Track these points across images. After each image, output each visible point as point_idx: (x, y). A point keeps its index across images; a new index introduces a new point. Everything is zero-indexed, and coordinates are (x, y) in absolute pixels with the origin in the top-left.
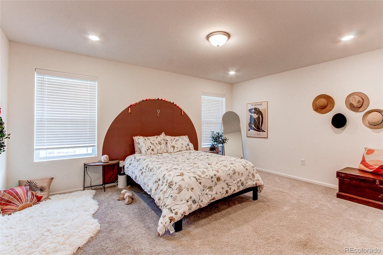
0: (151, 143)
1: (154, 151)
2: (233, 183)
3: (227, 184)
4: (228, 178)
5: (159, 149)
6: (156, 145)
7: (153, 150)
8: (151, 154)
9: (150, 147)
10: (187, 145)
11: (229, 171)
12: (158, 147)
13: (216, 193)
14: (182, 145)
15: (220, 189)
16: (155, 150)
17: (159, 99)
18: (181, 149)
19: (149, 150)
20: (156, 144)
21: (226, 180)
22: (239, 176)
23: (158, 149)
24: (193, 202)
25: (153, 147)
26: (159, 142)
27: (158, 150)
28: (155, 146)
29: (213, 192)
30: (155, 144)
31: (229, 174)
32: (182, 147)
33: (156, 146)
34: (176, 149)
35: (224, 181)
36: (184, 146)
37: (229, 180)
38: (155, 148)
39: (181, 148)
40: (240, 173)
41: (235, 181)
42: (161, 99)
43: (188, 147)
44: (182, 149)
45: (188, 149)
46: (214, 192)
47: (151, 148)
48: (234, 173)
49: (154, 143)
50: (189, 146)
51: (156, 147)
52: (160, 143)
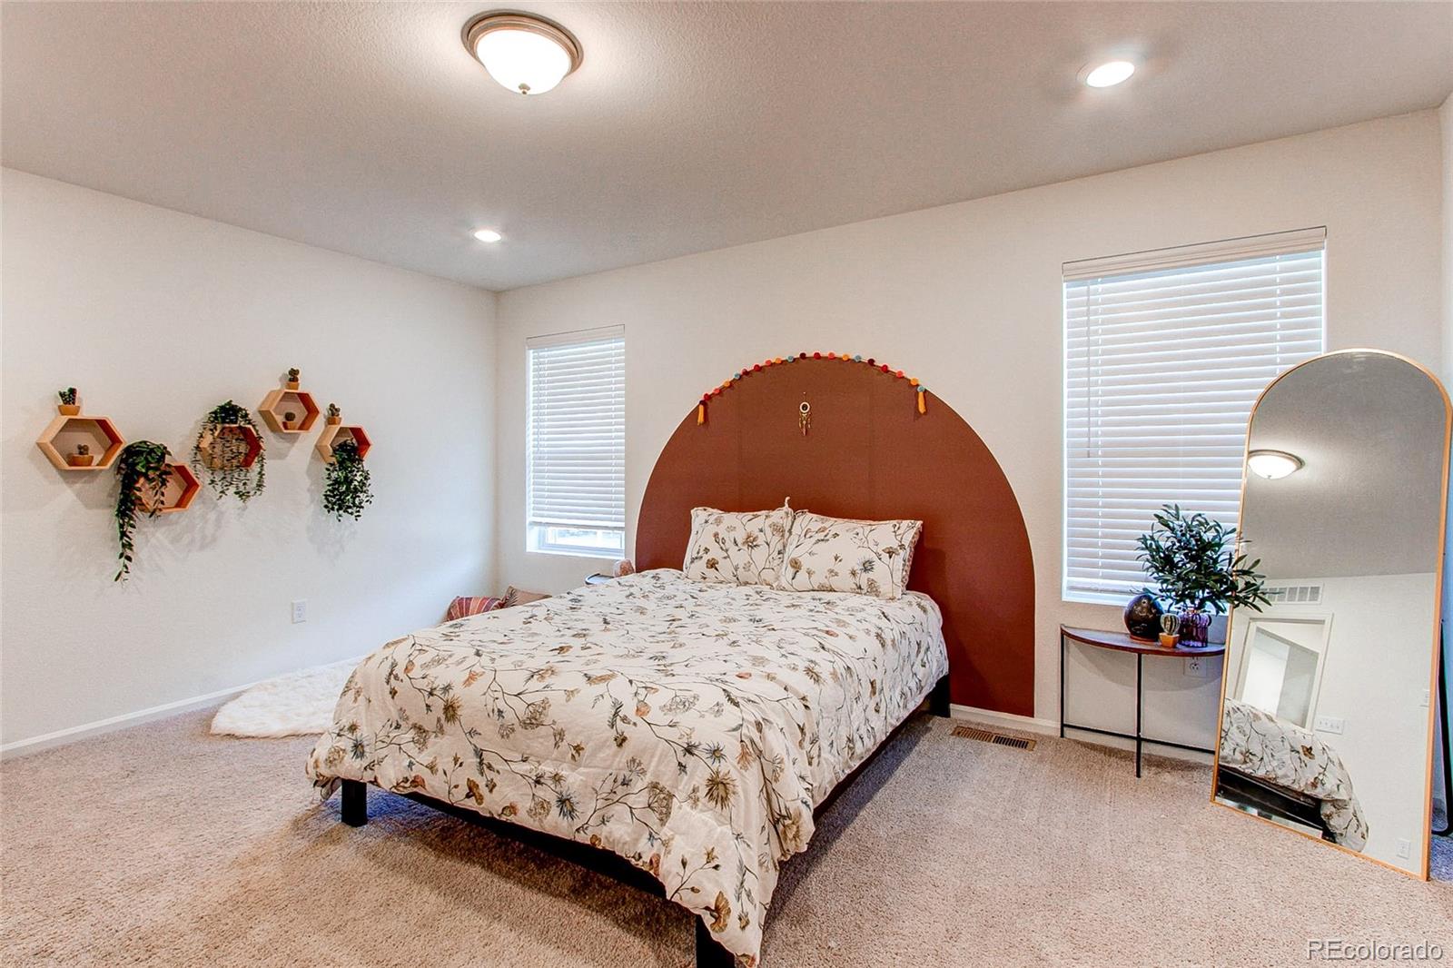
0: (716, 535)
1: (717, 570)
2: (513, 766)
3: (479, 753)
4: (489, 730)
5: (741, 566)
6: (733, 546)
7: (712, 564)
8: (705, 578)
9: (707, 550)
10: (858, 568)
11: (514, 702)
12: (740, 557)
13: (432, 768)
14: (832, 564)
15: (447, 757)
16: (725, 568)
17: (807, 356)
18: (824, 581)
19: (697, 563)
20: (735, 542)
21: (478, 731)
22: (555, 753)
23: (735, 564)
24: (356, 746)
25: (716, 553)
26: (749, 537)
27: (736, 569)
28: (727, 551)
29: (424, 754)
30: (729, 544)
31: (500, 711)
32: (832, 571)
33: (733, 550)
34: (802, 575)
35: (470, 733)
36: (843, 569)
37: (489, 739)
38: (725, 558)
39: (827, 574)
40: (568, 738)
41: (525, 767)
42: (812, 355)
43: (863, 579)
44: (835, 582)
45: (865, 586)
46: (425, 758)
47: (706, 557)
48: (532, 722)
49: (729, 537)
50: (871, 575)
51: (728, 557)
52: (751, 543)
